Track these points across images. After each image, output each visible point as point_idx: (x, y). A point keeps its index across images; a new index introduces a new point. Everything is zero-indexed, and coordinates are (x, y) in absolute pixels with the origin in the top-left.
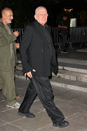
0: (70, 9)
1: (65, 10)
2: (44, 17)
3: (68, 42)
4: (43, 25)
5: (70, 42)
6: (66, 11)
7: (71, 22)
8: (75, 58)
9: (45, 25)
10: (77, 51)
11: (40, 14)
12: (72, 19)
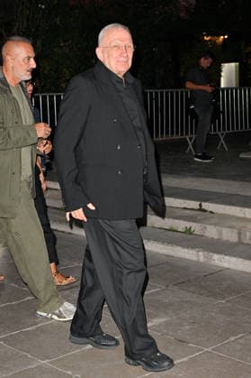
0: (219, 35)
1: (205, 38)
2: (125, 55)
3: (215, 130)
4: (120, 76)
5: (219, 130)
6: (209, 41)
7: (222, 74)
8: (234, 178)
9: (124, 76)
10: (241, 156)
11: (113, 44)
12: (226, 65)
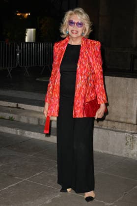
3: (23, 65)
5: (25, 65)
7: (27, 34)
10: (37, 79)
12: (29, 29)
